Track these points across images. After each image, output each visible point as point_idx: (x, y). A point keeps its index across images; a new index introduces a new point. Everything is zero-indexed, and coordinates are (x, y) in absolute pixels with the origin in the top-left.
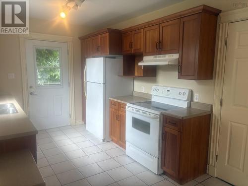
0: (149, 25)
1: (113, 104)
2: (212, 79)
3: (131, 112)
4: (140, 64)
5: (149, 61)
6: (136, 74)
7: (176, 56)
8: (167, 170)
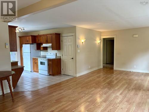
0: (44, 35)
1: (34, 59)
2: (60, 50)
3: (40, 60)
4: (42, 46)
5: (44, 45)
6: (41, 49)
7: (51, 44)
8: (51, 73)
